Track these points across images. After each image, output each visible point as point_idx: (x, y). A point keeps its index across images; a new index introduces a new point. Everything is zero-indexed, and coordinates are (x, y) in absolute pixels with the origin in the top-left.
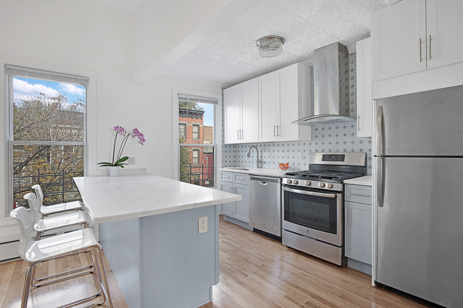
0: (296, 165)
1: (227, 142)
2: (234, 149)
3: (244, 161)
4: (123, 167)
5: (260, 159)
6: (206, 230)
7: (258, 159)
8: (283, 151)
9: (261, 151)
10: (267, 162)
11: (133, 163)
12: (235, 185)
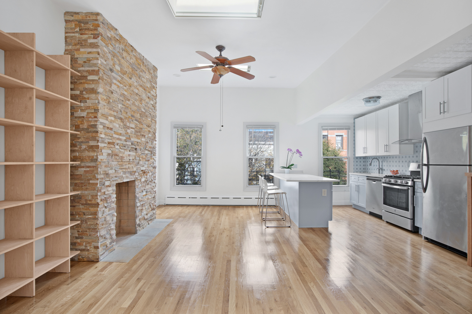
0: (404, 172)
1: (357, 155)
2: (364, 160)
3: (371, 169)
4: (291, 169)
5: (381, 167)
6: (326, 195)
7: (379, 167)
8: (396, 162)
9: (382, 162)
10: (386, 169)
11: (296, 167)
12: (358, 184)
